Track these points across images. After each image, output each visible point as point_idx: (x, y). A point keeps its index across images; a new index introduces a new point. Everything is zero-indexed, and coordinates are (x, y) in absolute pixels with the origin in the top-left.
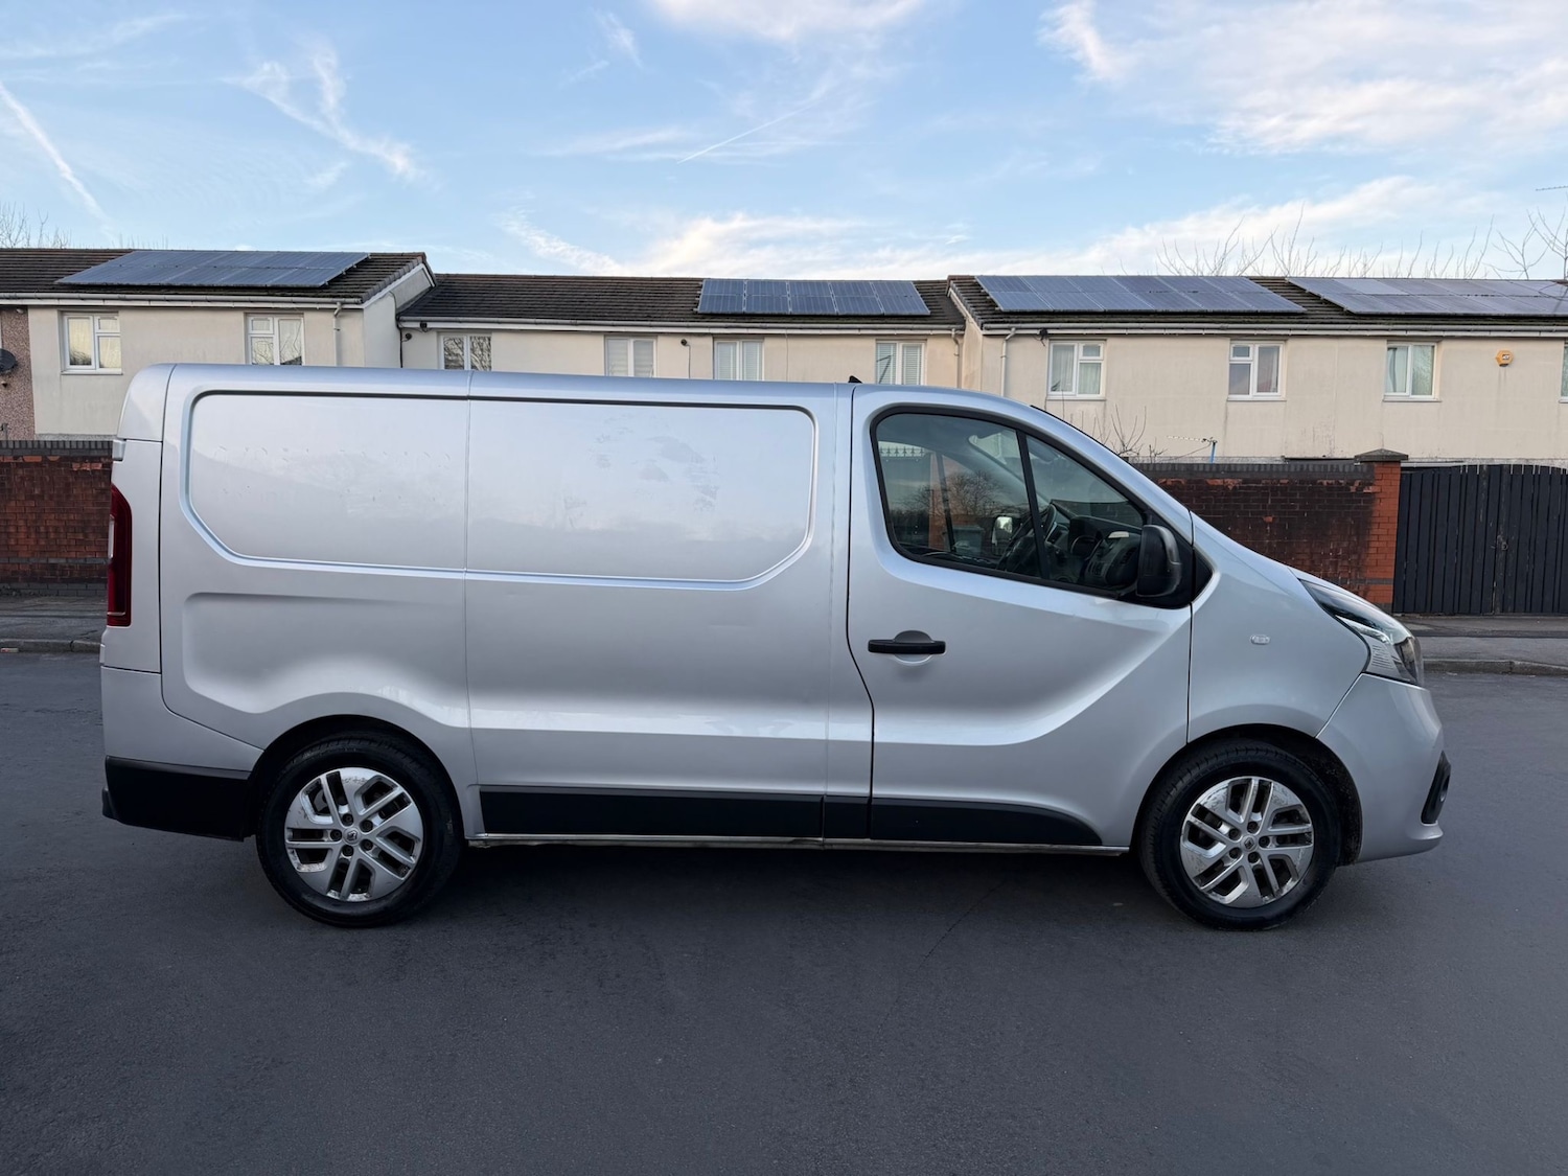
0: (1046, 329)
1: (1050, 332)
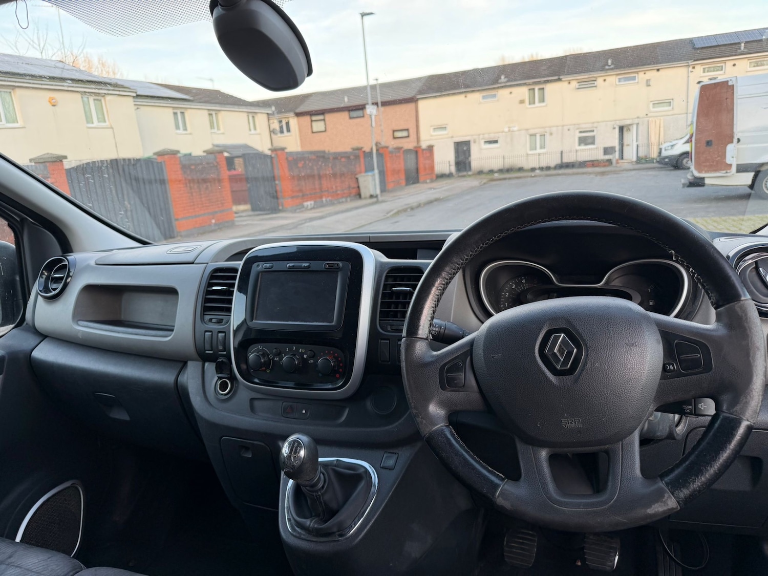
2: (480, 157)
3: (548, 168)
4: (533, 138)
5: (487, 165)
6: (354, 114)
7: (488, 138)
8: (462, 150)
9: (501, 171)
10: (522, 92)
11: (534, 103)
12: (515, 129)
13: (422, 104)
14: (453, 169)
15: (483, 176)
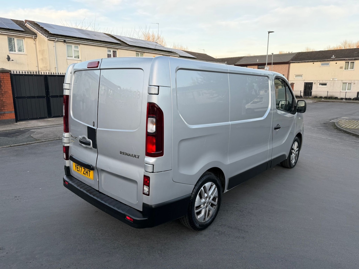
0: (65, 40)
1: (66, 41)
2: (316, 90)
3: (350, 99)
4: (345, 84)
5: (320, 94)
6: (260, 67)
7: (321, 82)
8: (308, 87)
9: (326, 98)
10: (342, 63)
11: (348, 69)
12: (336, 79)
13: (292, 65)
14: (302, 94)
15: (317, 99)
